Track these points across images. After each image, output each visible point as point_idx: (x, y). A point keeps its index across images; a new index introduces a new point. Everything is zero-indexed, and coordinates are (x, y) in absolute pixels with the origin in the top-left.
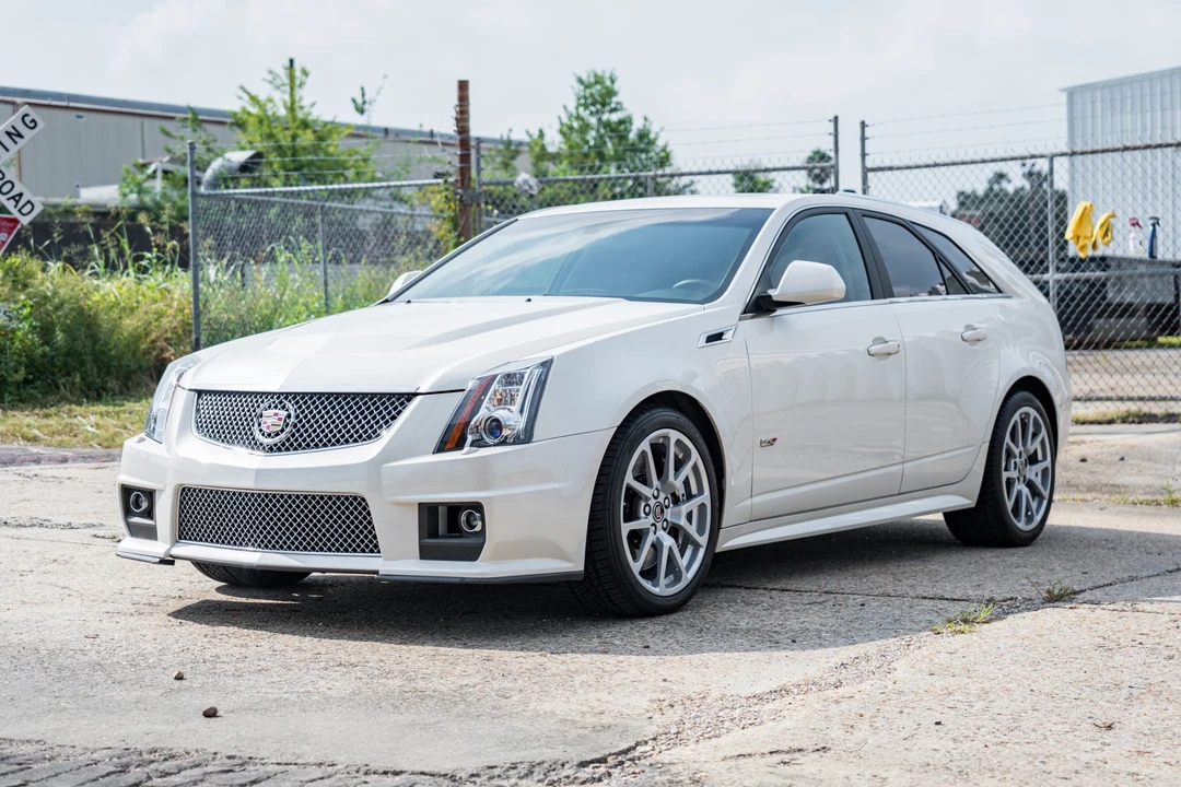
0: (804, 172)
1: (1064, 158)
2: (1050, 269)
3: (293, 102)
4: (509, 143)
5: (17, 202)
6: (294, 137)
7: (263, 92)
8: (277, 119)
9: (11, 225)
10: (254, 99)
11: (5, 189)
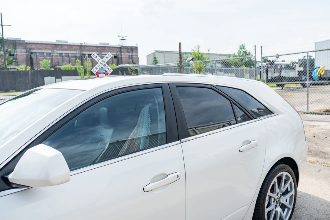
0: (275, 57)
1: (314, 52)
2: (307, 80)
3: (198, 50)
4: (229, 55)
5: (108, 70)
6: (198, 55)
7: (194, 49)
8: (196, 53)
9: (107, 74)
10: (193, 50)
11: (106, 67)
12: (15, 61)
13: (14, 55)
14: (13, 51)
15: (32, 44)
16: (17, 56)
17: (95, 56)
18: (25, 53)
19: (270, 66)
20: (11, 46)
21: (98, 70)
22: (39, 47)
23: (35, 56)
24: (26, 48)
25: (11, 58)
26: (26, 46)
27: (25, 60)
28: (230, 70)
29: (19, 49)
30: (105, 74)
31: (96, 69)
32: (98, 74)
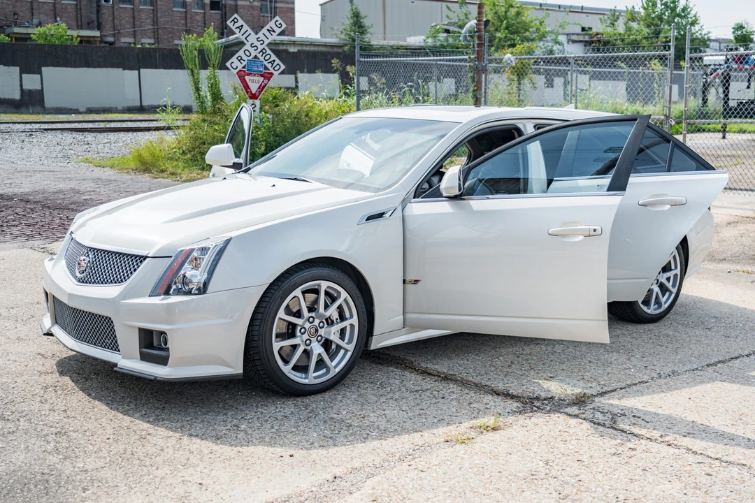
4: (615, 11)
5: (273, 64)
9: (270, 76)
11: (267, 58)
17: (237, 25)
19: (735, 66)
21: (244, 63)
28: (610, 72)
30: (262, 76)
31: (239, 61)
32: (244, 77)
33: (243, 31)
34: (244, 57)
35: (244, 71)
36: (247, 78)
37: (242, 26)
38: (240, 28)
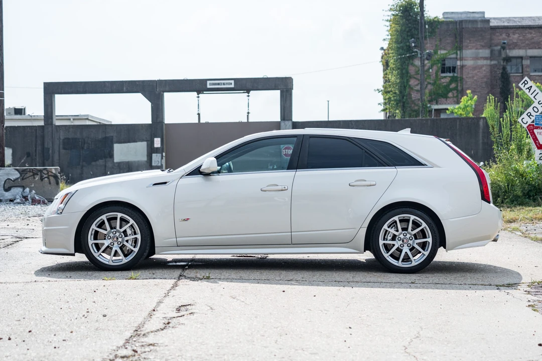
12: (456, 89)
13: (453, 69)
14: (454, 56)
15: (511, 31)
16: (462, 73)
17: (527, 86)
18: (488, 62)
20: (449, 40)
21: (533, 118)
22: (533, 38)
23: (518, 69)
24: (490, 46)
25: (445, 77)
26: (491, 39)
27: (486, 82)
29: (471, 49)
31: (529, 116)
32: (533, 130)
33: (531, 91)
34: (533, 113)
35: (533, 125)
36: (535, 131)
37: (531, 87)
38: (530, 88)
